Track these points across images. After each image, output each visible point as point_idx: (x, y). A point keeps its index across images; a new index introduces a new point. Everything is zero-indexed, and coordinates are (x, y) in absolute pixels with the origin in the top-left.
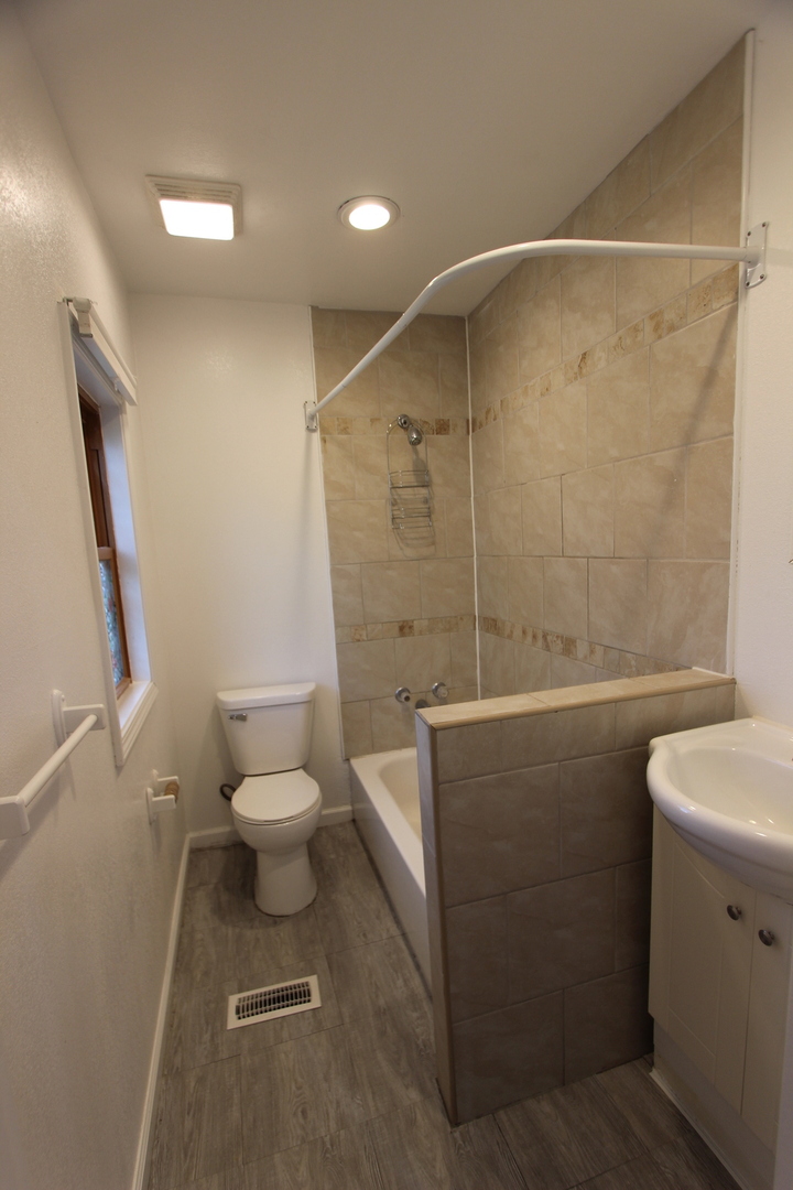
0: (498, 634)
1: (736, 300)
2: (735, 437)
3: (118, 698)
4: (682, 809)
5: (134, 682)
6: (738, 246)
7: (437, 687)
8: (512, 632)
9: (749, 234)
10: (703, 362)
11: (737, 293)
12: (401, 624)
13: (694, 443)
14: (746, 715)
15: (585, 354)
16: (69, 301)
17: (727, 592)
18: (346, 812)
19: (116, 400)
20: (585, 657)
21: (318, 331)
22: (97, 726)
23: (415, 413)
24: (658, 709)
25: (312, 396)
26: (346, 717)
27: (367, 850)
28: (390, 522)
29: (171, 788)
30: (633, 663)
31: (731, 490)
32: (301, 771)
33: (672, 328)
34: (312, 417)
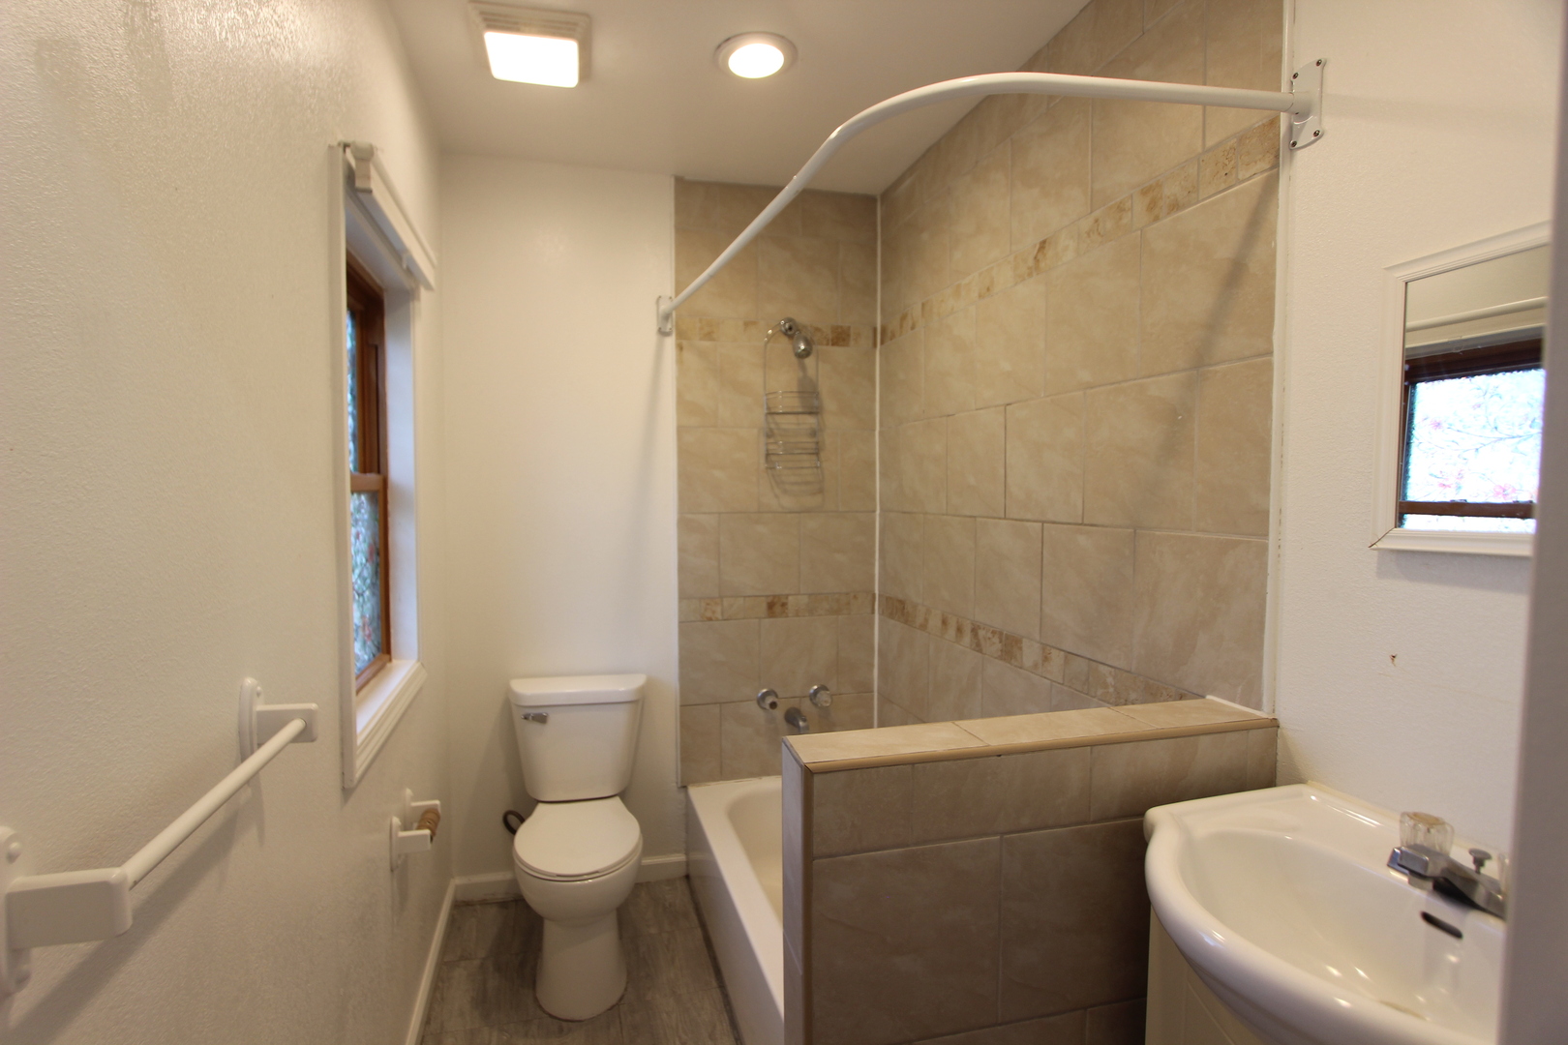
0: (906, 622)
1: (1276, 166)
2: (1276, 358)
3: (358, 692)
4: (1207, 940)
5: (394, 661)
6: (1279, 89)
7: (816, 692)
8: (926, 620)
9: (1295, 76)
10: (1225, 252)
11: (1277, 157)
12: (770, 599)
13: (1210, 365)
14: (1296, 779)
15: (1044, 242)
16: (346, 146)
17: (1264, 586)
18: (679, 863)
19: (407, 283)
20: (1036, 665)
21: (682, 208)
22: (305, 736)
23: (804, 317)
24: (1157, 760)
25: (668, 289)
26: (686, 725)
27: (703, 926)
28: (762, 460)
29: (429, 819)
30: (1110, 680)
31: (1270, 436)
32: (617, 801)
33: (1175, 206)
34: (667, 317)
